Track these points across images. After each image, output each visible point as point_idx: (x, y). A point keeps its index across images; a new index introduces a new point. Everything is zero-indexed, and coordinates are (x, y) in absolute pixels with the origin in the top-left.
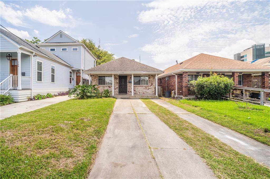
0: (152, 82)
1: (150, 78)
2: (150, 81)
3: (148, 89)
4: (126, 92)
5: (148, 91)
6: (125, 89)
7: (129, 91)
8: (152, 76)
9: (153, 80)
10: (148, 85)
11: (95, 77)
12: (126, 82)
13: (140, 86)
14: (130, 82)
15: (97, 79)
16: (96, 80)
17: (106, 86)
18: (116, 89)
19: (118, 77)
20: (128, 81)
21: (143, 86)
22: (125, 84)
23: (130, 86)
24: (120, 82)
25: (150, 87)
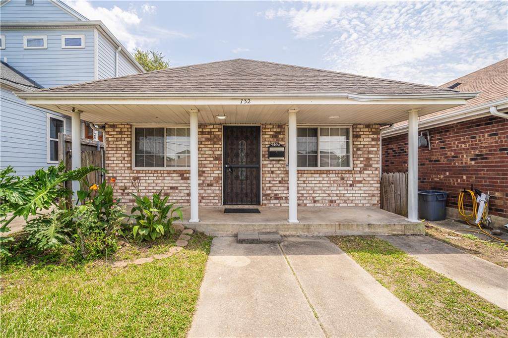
0: (369, 152)
1: (359, 136)
2: (359, 149)
3: (351, 185)
4: (255, 199)
5: (350, 193)
6: (252, 184)
7: (269, 195)
8: (368, 126)
9: (373, 146)
10: (350, 168)
11: (121, 133)
12: (254, 155)
13: (316, 172)
14: (272, 154)
15: (130, 142)
16: (126, 146)
17: (169, 173)
18: (211, 185)
19: (221, 134)
20: (263, 150)
21: (328, 172)
22: (251, 162)
23: (272, 172)
24: (229, 156)
25: (358, 177)
